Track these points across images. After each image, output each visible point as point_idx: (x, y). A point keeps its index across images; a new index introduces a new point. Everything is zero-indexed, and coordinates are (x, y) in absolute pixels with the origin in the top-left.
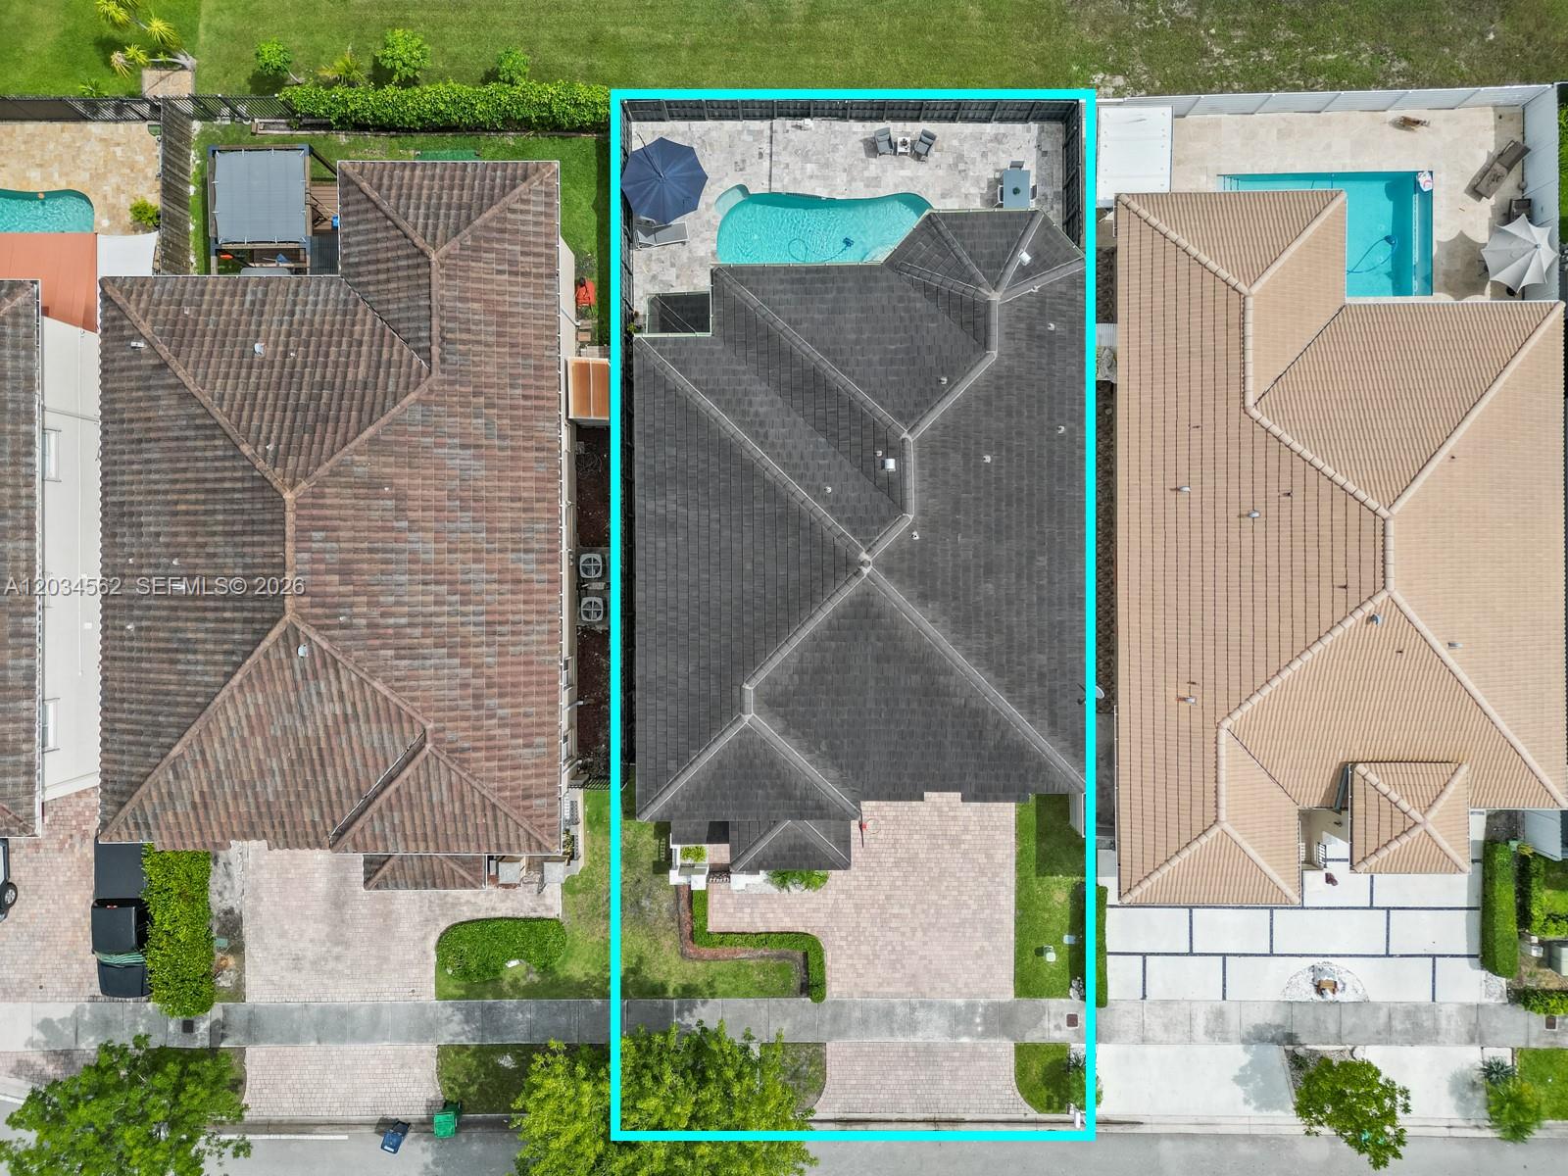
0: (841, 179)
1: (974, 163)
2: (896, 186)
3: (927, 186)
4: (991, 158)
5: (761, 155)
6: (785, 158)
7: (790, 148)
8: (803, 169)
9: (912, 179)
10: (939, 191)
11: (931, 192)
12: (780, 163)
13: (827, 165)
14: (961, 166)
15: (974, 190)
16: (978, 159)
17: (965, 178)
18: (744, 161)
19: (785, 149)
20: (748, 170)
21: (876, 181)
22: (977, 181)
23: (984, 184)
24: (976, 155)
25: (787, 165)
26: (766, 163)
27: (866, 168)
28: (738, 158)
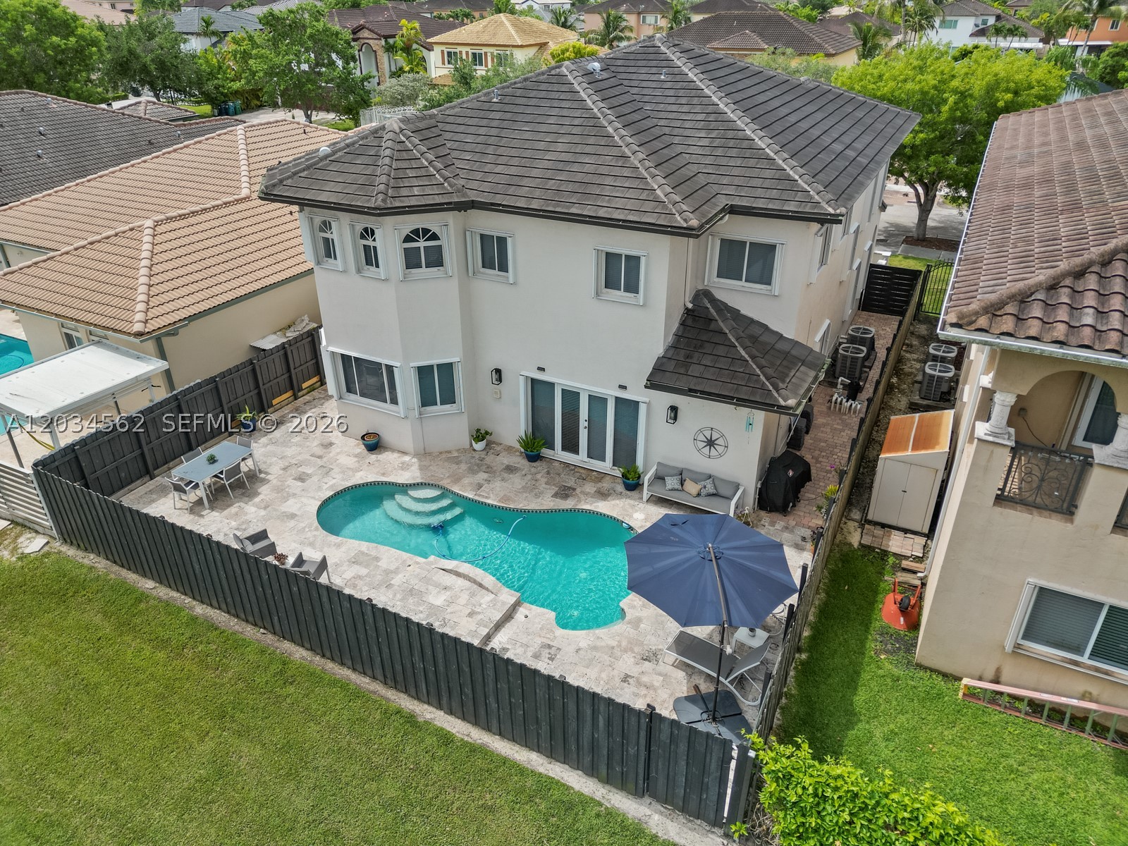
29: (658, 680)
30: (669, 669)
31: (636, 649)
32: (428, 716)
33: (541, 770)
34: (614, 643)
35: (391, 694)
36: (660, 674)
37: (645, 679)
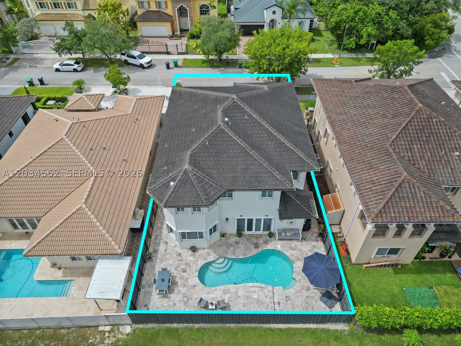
0: (241, 293)
1: (180, 301)
2: (216, 290)
3: (202, 290)
4: (171, 303)
5: (279, 303)
6: (267, 300)
7: (266, 305)
8: (259, 295)
9: (209, 293)
10: (197, 288)
11: (200, 288)
12: (270, 298)
13: (248, 297)
14: (185, 299)
15: (181, 289)
16: (177, 302)
17: (184, 294)
18: (286, 301)
19: (268, 305)
20: (284, 296)
21: (225, 292)
22: (179, 293)
23: (176, 291)
24: (178, 304)
25: (266, 297)
26: (276, 300)
27: (230, 298)
28: (289, 302)
29: (313, 295)
30: (314, 290)
31: (304, 288)
32: (273, 326)
33: (304, 327)
34: (299, 289)
35: (261, 325)
36: (313, 293)
37: (311, 295)
